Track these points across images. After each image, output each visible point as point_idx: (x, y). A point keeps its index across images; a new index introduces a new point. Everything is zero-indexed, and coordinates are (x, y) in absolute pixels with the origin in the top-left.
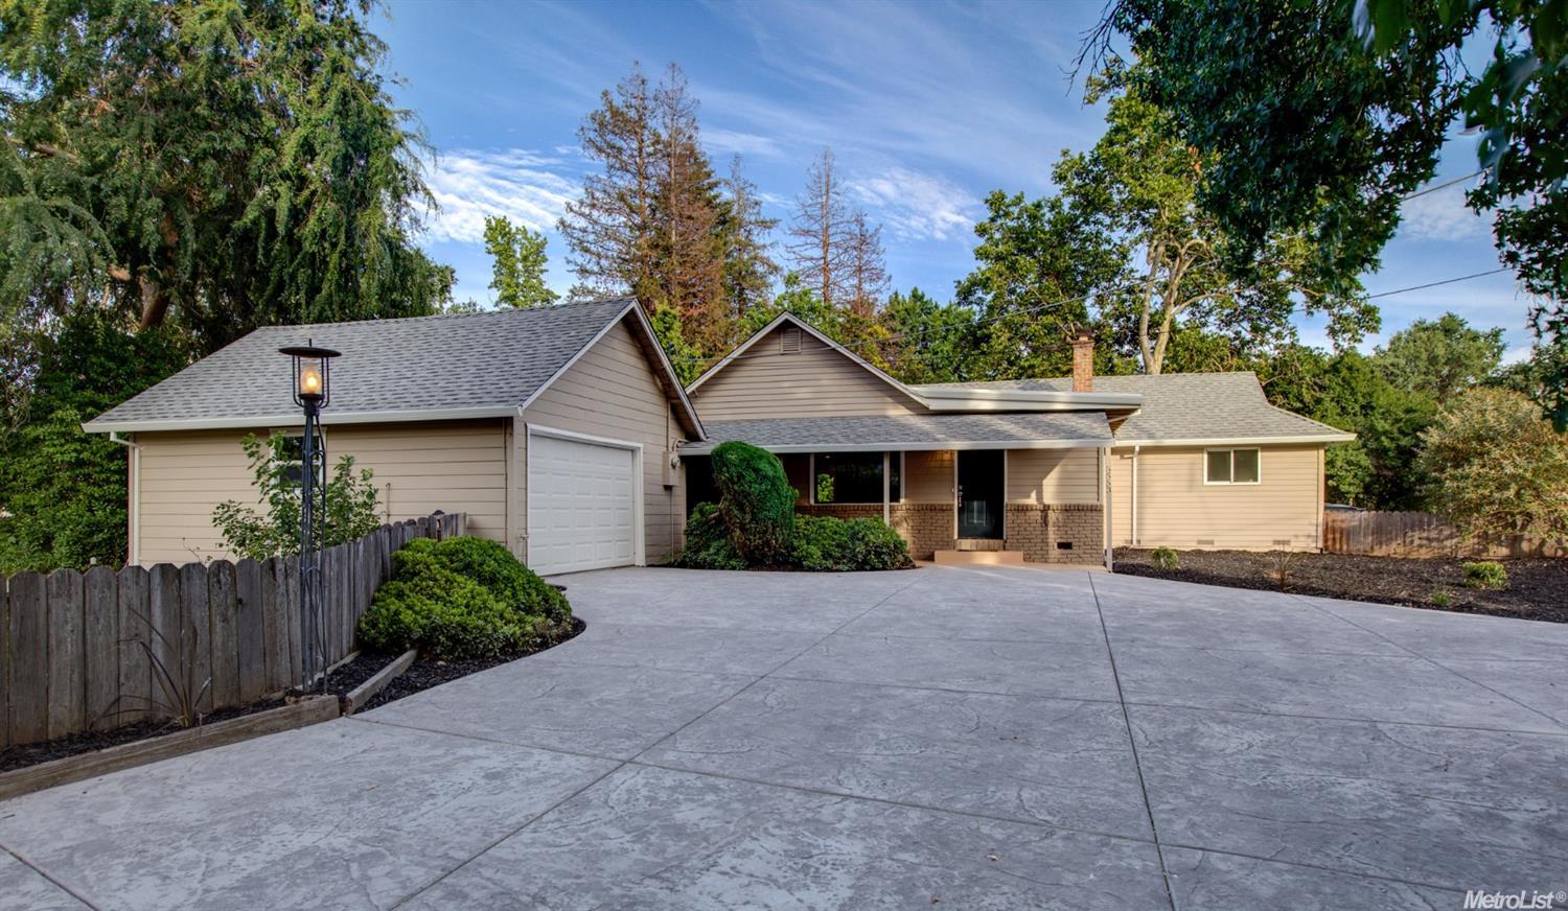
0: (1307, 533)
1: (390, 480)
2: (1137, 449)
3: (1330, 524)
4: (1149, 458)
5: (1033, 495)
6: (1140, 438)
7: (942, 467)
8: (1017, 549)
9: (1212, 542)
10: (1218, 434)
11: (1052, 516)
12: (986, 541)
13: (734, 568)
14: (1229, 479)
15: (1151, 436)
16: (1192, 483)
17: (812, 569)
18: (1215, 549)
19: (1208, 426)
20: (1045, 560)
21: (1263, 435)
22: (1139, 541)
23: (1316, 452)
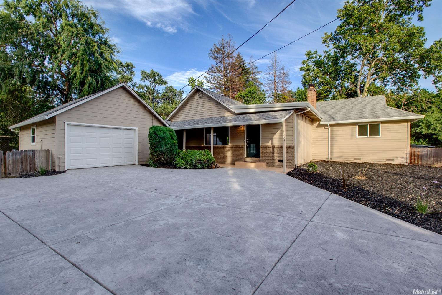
0: (402, 156)
1: (42, 140)
2: (329, 125)
3: (413, 153)
4: (335, 128)
5: (270, 142)
6: (330, 121)
7: (241, 133)
8: (264, 162)
9: (360, 159)
10: (361, 118)
11: (276, 150)
12: (254, 159)
13: (154, 167)
14: (367, 135)
15: (335, 120)
16: (352, 136)
17: (180, 168)
18: (361, 162)
19: (359, 115)
20: (273, 165)
21: (381, 118)
22: (331, 158)
23: (406, 124)
